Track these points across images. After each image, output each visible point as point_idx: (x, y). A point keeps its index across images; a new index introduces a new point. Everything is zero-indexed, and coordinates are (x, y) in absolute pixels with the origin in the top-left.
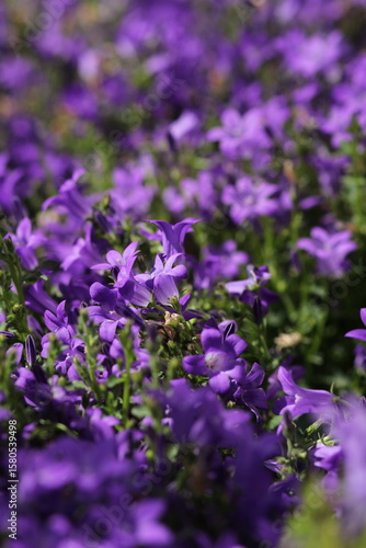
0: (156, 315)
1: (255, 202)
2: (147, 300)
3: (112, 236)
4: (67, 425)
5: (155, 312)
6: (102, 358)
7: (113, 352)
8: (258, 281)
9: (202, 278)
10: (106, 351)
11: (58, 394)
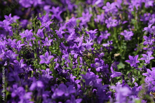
0: (86, 53)
1: (112, 24)
2: (85, 50)
3: (79, 32)
4: (65, 78)
5: (86, 52)
6: (74, 63)
7: (76, 62)
8: (110, 44)
9: (99, 41)
10: (74, 61)
11: (64, 71)
